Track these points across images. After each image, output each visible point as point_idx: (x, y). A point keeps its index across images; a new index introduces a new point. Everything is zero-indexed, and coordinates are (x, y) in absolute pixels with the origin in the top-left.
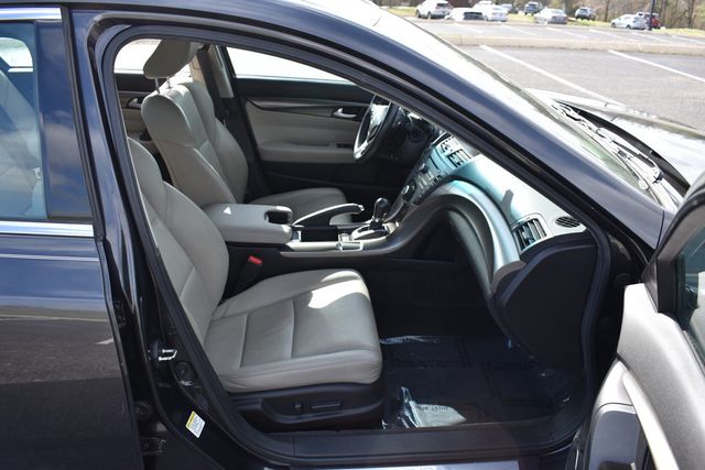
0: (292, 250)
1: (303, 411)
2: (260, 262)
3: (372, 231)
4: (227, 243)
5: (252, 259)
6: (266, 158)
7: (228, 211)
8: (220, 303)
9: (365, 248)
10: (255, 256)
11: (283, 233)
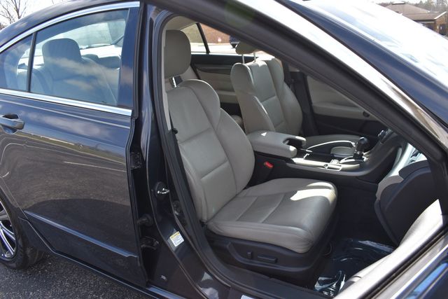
0: (295, 163)
1: (252, 257)
2: (271, 166)
3: (353, 160)
4: (254, 151)
5: (266, 164)
6: (316, 111)
7: (264, 134)
8: (245, 188)
9: (343, 170)
10: (269, 162)
11: (289, 151)
